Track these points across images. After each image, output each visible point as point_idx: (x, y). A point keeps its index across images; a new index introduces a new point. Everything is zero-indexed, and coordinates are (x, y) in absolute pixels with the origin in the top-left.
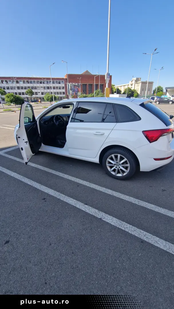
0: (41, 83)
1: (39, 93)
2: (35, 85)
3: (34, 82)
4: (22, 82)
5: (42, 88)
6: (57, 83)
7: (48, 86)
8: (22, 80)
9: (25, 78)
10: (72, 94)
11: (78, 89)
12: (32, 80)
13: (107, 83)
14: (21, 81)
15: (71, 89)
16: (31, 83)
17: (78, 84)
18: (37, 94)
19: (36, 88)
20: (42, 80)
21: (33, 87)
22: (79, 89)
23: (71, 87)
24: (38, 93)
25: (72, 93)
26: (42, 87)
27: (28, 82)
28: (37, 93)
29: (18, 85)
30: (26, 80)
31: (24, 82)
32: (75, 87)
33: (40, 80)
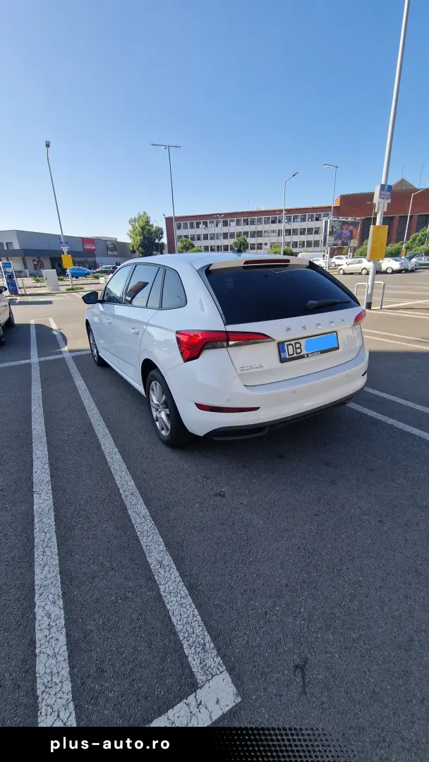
0: (273, 222)
1: (266, 244)
2: (260, 228)
3: (260, 221)
4: (235, 223)
5: (274, 234)
7: (288, 227)
8: (235, 219)
9: (242, 214)
10: (334, 245)
11: (351, 232)
12: (256, 218)
13: (380, 212)
14: (233, 221)
15: (331, 233)
16: (253, 223)
17: (355, 219)
18: (261, 248)
19: (259, 234)
20: (278, 214)
21: (254, 232)
22: (357, 232)
23: (332, 227)
24: (263, 246)
25: (332, 242)
26: (274, 231)
27: (246, 222)
28: (261, 244)
29: (226, 230)
30: (242, 219)
31: (238, 223)
32: (345, 227)
33: (272, 216)
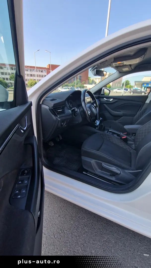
4: (6, 68)
6: (40, 72)
7: (31, 73)
29: (2, 71)
